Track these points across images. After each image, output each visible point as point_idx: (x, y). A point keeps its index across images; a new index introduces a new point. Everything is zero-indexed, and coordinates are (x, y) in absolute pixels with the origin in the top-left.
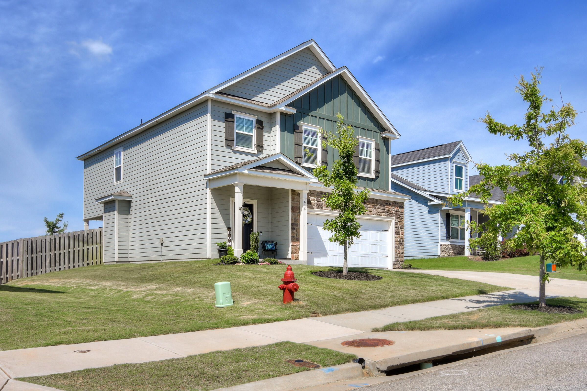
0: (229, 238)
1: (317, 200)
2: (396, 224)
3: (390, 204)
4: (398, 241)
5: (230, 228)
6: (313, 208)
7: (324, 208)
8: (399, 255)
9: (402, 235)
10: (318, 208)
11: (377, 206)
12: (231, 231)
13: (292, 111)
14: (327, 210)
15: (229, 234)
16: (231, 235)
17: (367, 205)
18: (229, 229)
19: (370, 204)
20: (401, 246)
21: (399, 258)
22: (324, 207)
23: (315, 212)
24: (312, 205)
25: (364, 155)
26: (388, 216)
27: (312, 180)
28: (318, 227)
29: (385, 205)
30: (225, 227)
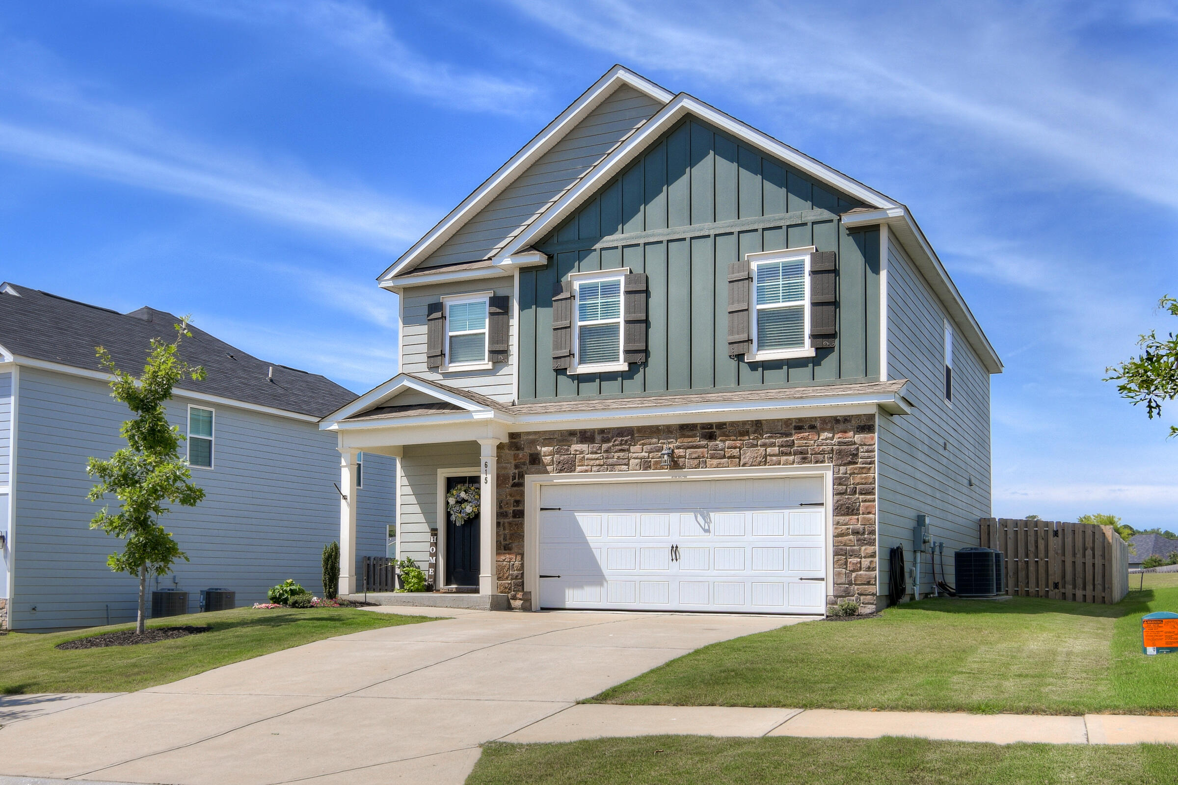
0: (433, 549)
1: (558, 453)
2: (838, 481)
3: (812, 427)
4: (848, 534)
5: (436, 530)
6: (547, 472)
7: (578, 469)
8: (854, 575)
9: (869, 513)
10: (561, 471)
11: (757, 439)
12: (436, 535)
13: (537, 258)
14: (586, 471)
15: (432, 541)
16: (436, 544)
17: (721, 441)
18: (434, 532)
19: (732, 438)
20: (863, 548)
21: (856, 584)
22: (579, 466)
23: (555, 481)
24: (545, 466)
25: (776, 299)
26: (804, 463)
27: (477, 416)
28: (575, 514)
29: (793, 432)
30: (426, 528)
